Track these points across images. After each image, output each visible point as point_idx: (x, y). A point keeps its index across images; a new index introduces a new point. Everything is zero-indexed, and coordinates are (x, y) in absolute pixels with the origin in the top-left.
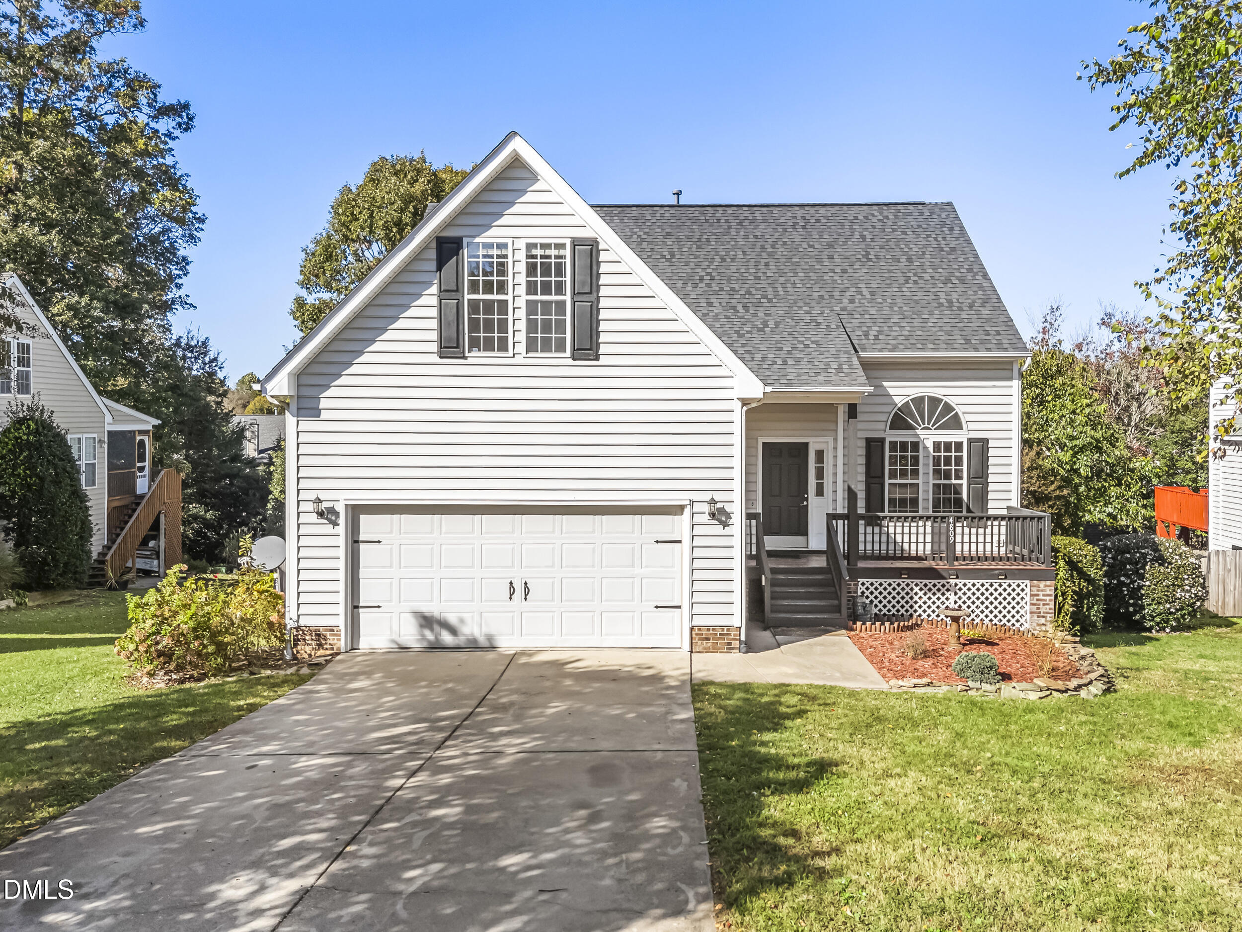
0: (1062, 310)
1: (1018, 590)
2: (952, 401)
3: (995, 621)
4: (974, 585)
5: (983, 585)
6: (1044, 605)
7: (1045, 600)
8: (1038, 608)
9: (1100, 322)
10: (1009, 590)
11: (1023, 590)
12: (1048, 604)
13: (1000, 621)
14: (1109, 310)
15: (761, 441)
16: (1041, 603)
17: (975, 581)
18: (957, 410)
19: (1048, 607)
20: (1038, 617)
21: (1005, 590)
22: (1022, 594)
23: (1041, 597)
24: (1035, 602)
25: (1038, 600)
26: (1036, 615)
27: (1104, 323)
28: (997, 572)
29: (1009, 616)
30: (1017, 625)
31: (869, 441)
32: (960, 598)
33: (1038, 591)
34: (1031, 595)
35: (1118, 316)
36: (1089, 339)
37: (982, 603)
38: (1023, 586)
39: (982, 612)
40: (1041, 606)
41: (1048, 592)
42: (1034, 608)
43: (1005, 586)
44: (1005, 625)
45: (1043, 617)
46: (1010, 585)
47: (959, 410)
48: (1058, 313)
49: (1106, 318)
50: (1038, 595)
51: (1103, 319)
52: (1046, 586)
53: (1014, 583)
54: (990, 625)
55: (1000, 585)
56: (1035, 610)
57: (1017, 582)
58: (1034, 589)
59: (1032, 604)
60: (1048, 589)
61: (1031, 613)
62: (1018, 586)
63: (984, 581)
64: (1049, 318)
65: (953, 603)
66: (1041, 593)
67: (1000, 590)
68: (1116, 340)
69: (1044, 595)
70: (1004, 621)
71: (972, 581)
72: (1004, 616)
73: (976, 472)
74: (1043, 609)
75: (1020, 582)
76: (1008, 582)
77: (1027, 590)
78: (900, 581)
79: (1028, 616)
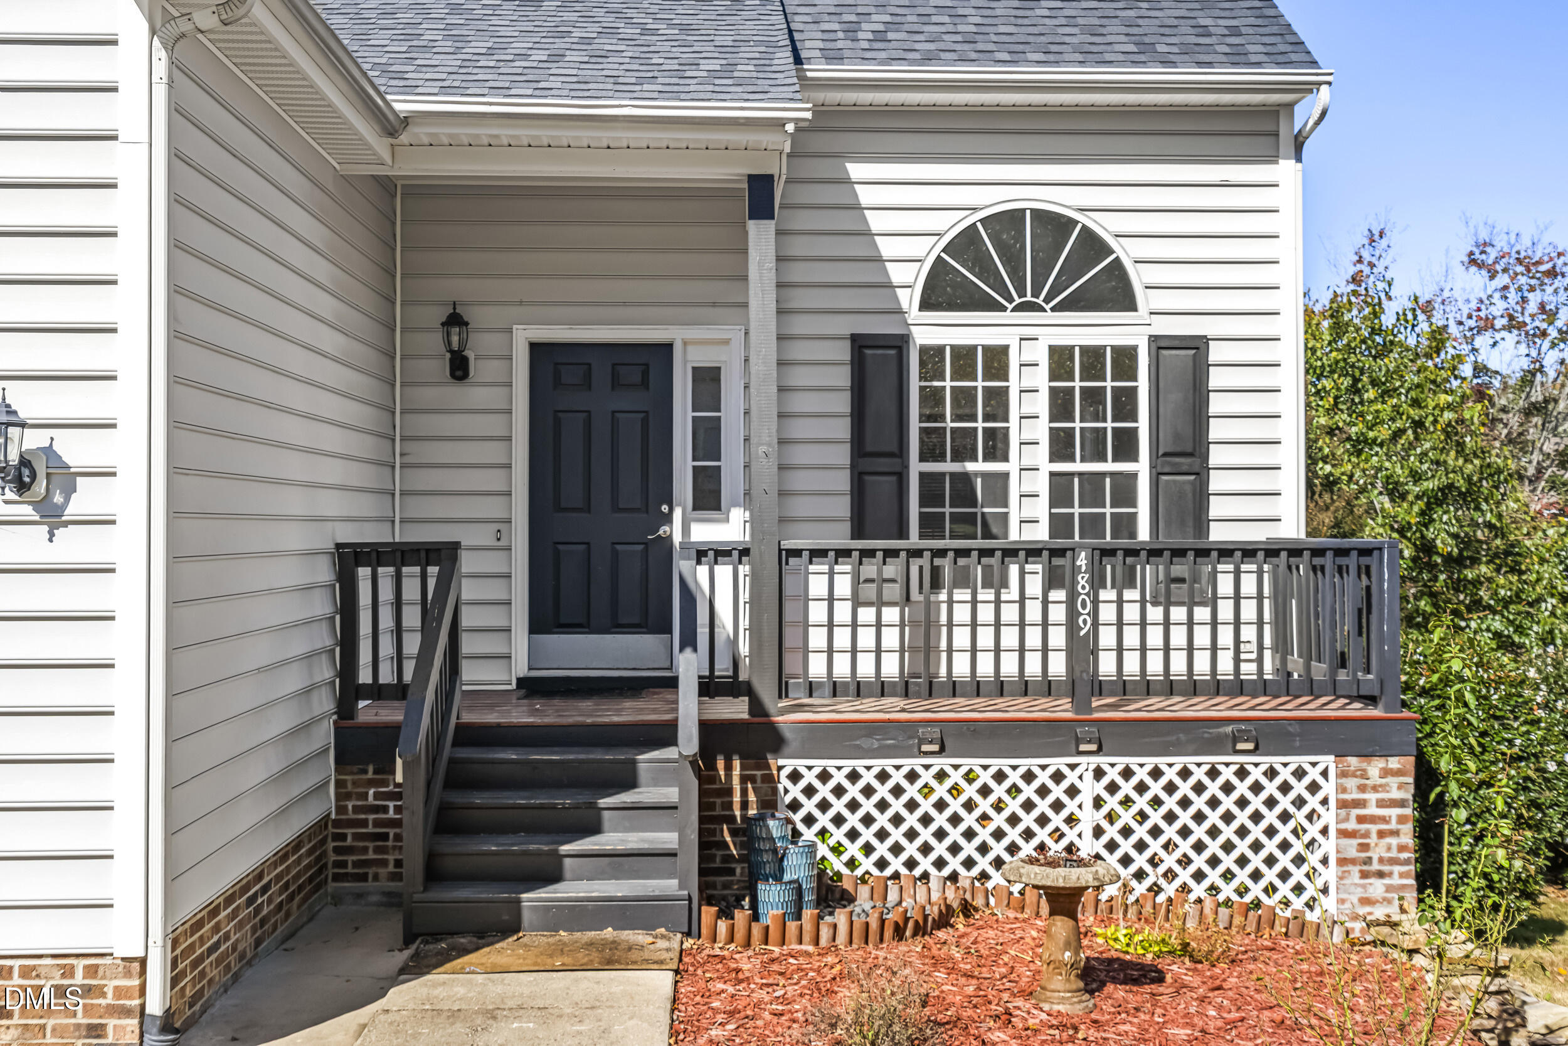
0: (1392, 237)
1: (1299, 788)
2: (1105, 226)
3: (1228, 891)
4: (1156, 773)
5: (1185, 773)
6: (1381, 834)
7: (1384, 820)
8: (1364, 847)
9: (1466, 259)
10: (1271, 788)
11: (1314, 788)
12: (1395, 833)
13: (1242, 891)
14: (1484, 236)
15: (523, 336)
16: (1374, 828)
17: (1161, 761)
18: (1119, 252)
19: (1394, 841)
20: (1364, 875)
21: (1257, 788)
22: (1313, 802)
23: (1372, 810)
24: (1352, 825)
25: (1361, 819)
26: (1355, 870)
27: (1473, 262)
28: (1229, 729)
29: (1270, 875)
30: (1298, 903)
31: (860, 344)
32: (1111, 818)
33: (1362, 788)
34: (1343, 805)
35: (1501, 243)
36: (1446, 294)
37: (1185, 832)
38: (1314, 774)
39: (1185, 861)
40: (1373, 840)
41: (1396, 794)
42: (1351, 847)
43: (1256, 774)
44: (1257, 904)
45: (1381, 875)
46: (1271, 773)
47: (1126, 252)
48: (1384, 243)
49: (1477, 252)
50: (1360, 804)
51: (1471, 253)
52: (1386, 772)
53: (1286, 765)
54: (1209, 904)
55: (1242, 773)
56: (1353, 853)
57: (1295, 761)
58: (1351, 783)
59: (1343, 834)
60: (1394, 782)
61: (1342, 862)
62: (1300, 774)
63: (1189, 760)
64: (1366, 255)
65: (1088, 833)
66: (1372, 797)
67: (1242, 788)
68: (1497, 295)
69: (1381, 804)
70: (1256, 890)
71: (1151, 761)
72: (1256, 876)
73: (1177, 437)
74: (1379, 849)
75: (1304, 760)
76: (1266, 761)
77: (1329, 788)
78: (916, 763)
79: (1329, 875)
